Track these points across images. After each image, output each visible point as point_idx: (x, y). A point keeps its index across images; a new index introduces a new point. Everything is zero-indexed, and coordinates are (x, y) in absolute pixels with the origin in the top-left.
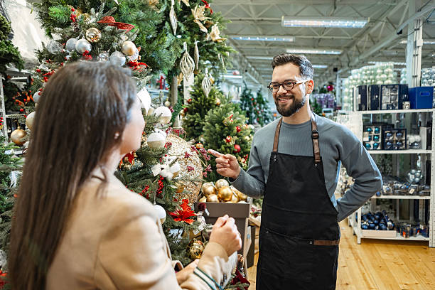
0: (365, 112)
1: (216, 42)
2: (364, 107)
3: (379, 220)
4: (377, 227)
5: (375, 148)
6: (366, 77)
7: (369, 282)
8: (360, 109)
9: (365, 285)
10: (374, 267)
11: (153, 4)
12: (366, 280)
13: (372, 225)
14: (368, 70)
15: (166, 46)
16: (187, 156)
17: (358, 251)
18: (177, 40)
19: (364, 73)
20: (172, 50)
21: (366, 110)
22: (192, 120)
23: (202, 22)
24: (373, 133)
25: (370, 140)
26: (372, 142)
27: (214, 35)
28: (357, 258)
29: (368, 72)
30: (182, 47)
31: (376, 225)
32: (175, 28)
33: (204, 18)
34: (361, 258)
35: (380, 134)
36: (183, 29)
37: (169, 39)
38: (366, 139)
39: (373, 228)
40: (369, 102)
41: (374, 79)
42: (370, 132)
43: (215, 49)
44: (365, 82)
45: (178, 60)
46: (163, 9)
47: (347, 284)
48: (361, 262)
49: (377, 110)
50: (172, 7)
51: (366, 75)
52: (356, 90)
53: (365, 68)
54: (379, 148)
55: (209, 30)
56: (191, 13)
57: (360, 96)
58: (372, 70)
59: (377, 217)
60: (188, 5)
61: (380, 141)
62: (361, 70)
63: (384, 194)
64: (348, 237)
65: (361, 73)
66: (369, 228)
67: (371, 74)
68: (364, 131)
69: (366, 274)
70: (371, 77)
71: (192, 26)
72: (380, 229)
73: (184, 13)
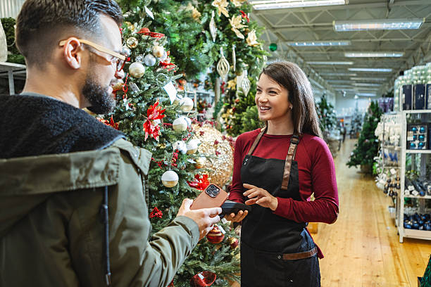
0: (409, 112)
1: (252, 47)
2: (408, 107)
3: (425, 221)
4: (422, 227)
5: (420, 147)
6: (416, 78)
7: (402, 276)
8: (405, 108)
9: (397, 279)
10: (411, 264)
11: (197, 17)
12: (398, 274)
13: (416, 225)
14: (419, 70)
15: (205, 51)
16: (216, 143)
17: (398, 249)
18: (215, 47)
19: (414, 73)
20: (210, 55)
21: (410, 109)
22: (238, 118)
23: (239, 30)
24: (418, 133)
25: (415, 139)
26: (417, 142)
27: (250, 41)
28: (395, 255)
29: (418, 72)
30: (219, 52)
31: (420, 225)
32: (214, 36)
33: (241, 26)
34: (400, 255)
35: (426, 134)
36: (221, 36)
37: (208, 45)
38: (410, 138)
39: (417, 228)
40: (413, 102)
41: (425, 79)
42: (415, 132)
43: (250, 52)
44: (415, 82)
45: (216, 63)
46: (204, 20)
47: (378, 276)
48: (398, 258)
49: (422, 109)
50: (212, 18)
51: (416, 75)
52: (402, 89)
53: (415, 68)
54: (424, 148)
55: (246, 37)
56: (229, 23)
57: (404, 95)
58: (422, 70)
59: (423, 218)
60: (227, 16)
61: (425, 141)
62: (411, 70)
63: (428, 194)
64: (391, 235)
65: (412, 74)
66: (413, 227)
67: (422, 74)
68: (408, 130)
69: (400, 270)
70: (422, 77)
71: (230, 35)
72: (424, 229)
73: (223, 23)
